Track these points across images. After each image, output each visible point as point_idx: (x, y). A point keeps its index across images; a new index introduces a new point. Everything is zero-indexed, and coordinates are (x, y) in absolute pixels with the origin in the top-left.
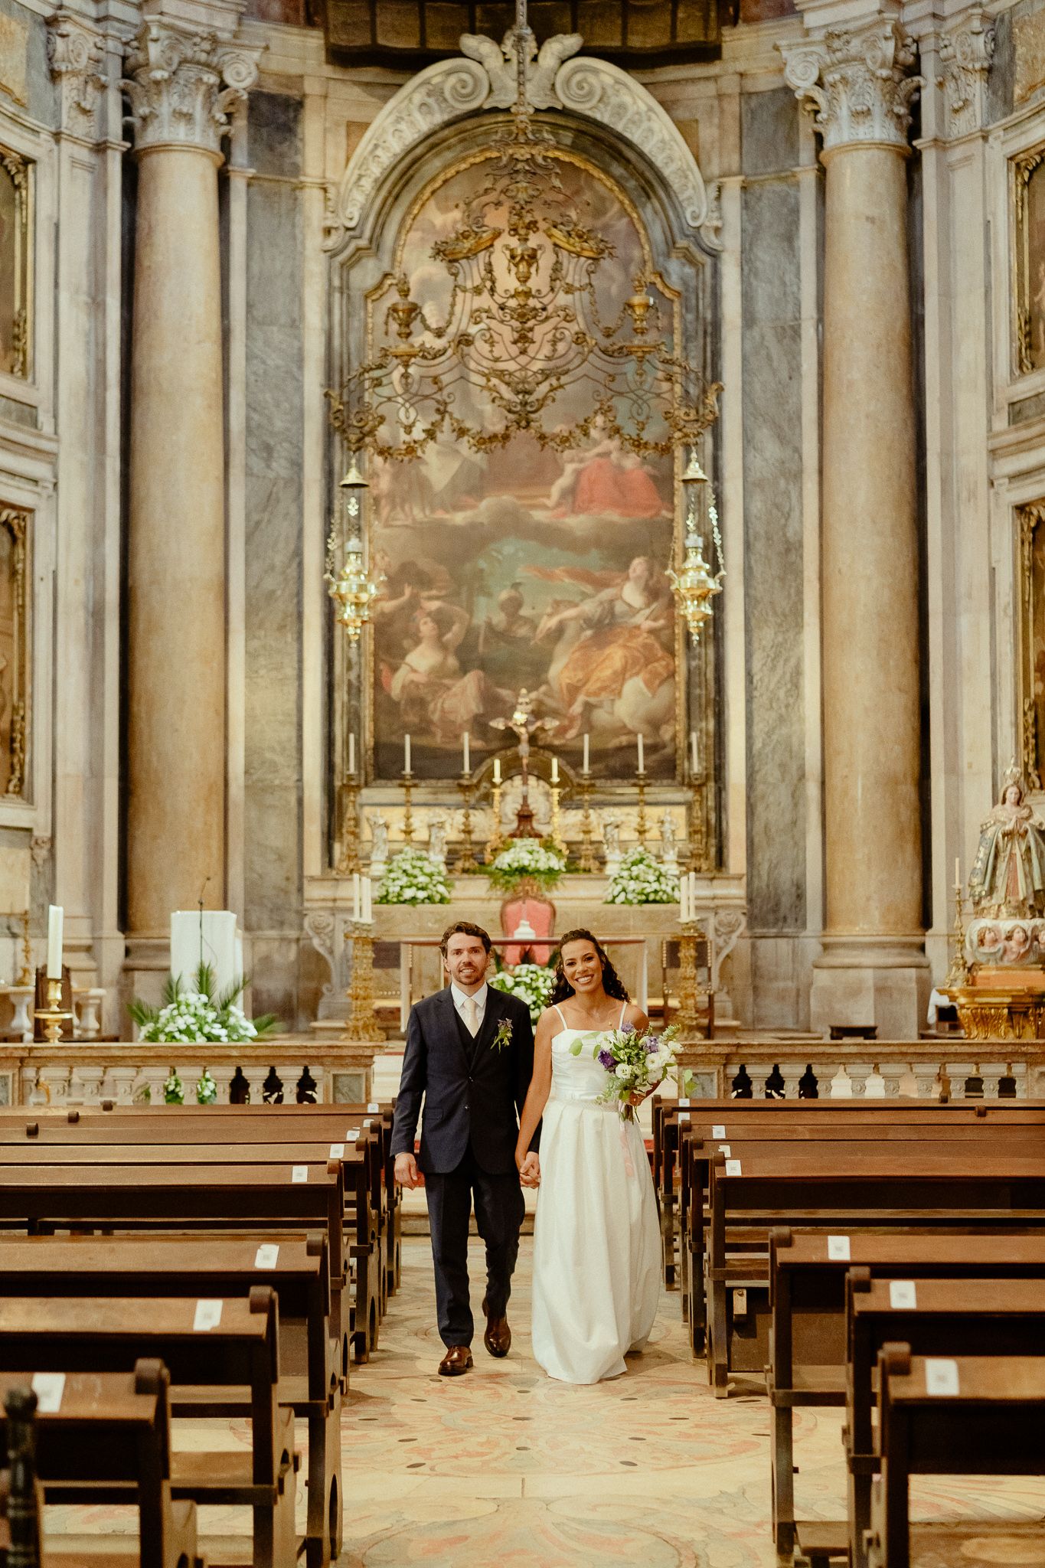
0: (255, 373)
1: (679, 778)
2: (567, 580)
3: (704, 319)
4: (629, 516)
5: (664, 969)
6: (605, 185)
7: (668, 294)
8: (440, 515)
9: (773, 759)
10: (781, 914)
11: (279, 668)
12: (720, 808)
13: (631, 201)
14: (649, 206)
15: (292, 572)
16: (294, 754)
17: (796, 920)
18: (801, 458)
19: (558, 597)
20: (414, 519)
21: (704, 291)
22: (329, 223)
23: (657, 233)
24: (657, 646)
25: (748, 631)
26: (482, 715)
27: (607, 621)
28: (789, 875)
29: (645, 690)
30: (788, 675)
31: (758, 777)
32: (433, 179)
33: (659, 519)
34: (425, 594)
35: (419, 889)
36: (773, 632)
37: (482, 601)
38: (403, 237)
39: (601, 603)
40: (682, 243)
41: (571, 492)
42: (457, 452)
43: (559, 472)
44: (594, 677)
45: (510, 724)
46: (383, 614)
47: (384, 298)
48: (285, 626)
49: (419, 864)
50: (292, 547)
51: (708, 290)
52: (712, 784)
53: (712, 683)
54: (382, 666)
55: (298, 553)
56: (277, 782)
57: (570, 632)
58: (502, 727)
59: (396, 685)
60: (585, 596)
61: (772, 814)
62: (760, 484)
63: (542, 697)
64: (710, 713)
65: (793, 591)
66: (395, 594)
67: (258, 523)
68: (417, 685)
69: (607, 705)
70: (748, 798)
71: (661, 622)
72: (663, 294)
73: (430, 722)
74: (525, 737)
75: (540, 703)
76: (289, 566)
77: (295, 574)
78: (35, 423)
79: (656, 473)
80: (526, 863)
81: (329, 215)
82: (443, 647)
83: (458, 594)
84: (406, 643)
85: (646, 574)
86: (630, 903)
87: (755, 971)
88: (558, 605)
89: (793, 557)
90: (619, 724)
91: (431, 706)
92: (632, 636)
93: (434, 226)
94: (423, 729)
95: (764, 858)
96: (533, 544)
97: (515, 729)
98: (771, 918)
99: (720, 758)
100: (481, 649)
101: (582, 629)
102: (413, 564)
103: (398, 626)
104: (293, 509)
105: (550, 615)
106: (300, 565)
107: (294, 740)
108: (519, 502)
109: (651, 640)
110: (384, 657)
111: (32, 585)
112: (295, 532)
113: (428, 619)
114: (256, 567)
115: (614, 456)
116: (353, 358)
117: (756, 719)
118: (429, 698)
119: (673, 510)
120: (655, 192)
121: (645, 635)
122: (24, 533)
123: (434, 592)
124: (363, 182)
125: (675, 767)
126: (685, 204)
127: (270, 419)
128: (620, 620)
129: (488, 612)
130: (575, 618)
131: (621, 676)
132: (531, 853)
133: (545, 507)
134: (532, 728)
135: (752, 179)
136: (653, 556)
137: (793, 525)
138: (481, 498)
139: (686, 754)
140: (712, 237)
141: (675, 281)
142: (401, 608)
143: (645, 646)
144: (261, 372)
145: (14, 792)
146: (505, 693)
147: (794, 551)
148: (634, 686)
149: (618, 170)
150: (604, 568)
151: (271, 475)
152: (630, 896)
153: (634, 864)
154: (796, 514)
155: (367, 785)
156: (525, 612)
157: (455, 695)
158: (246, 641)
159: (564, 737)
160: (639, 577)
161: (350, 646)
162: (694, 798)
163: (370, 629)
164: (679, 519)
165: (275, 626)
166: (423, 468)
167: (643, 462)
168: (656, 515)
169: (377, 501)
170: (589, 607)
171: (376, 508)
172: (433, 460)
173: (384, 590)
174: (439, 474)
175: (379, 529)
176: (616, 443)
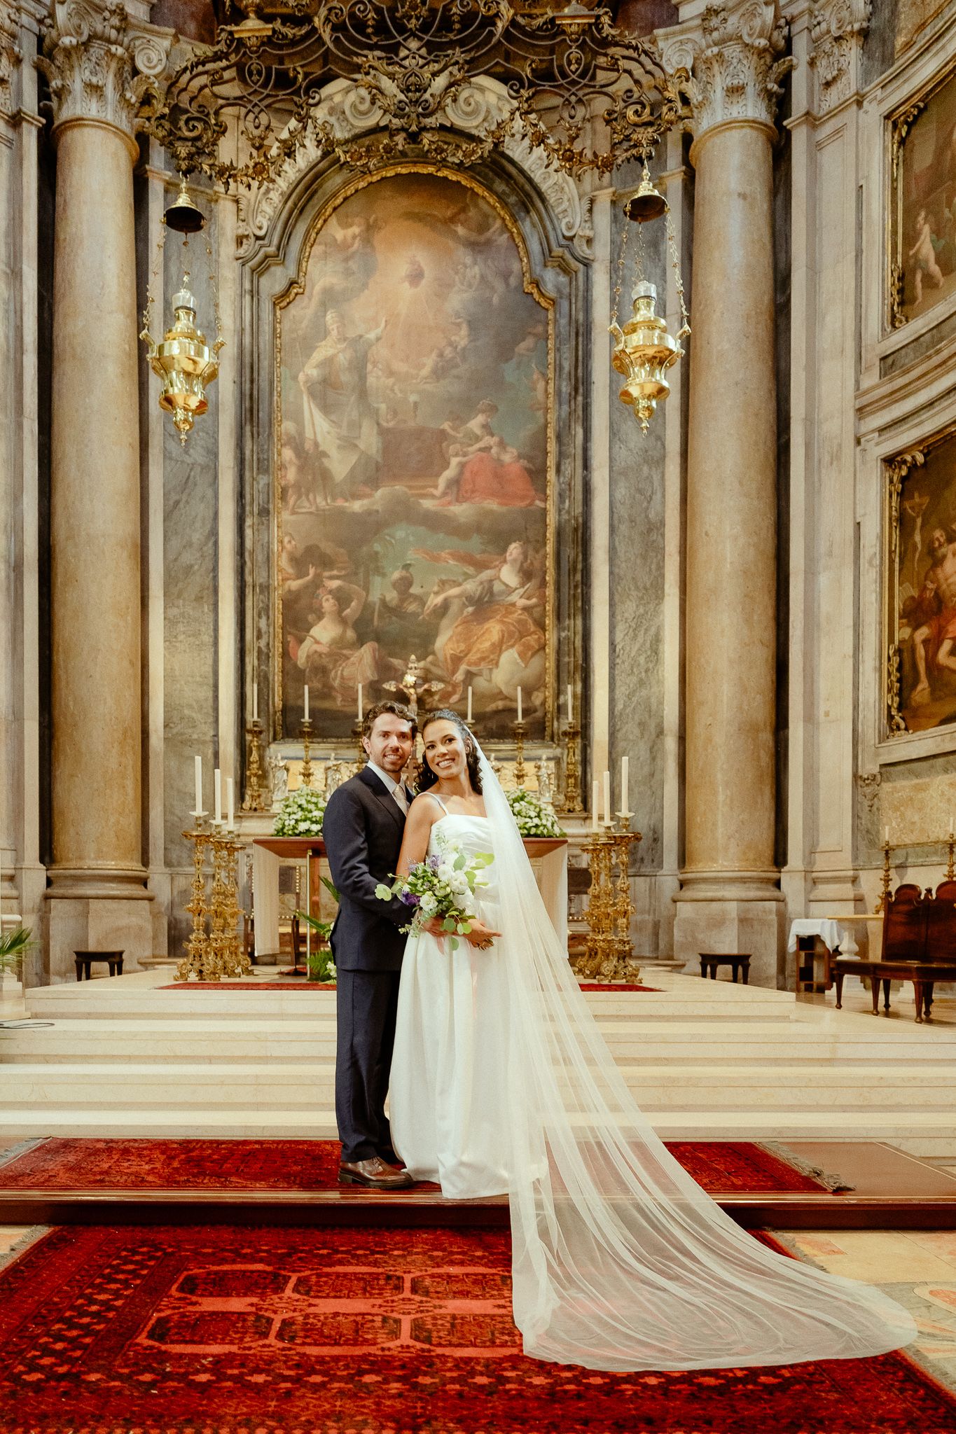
1: (547, 738)
2: (451, 562)
3: (577, 321)
4: (506, 505)
6: (488, 203)
7: (544, 304)
8: (340, 503)
9: (633, 719)
10: (639, 856)
11: (196, 634)
12: (585, 762)
13: (512, 216)
14: (528, 219)
15: (209, 549)
16: (211, 711)
17: (653, 861)
18: (664, 446)
19: (444, 578)
20: (317, 507)
21: (577, 296)
22: (240, 232)
23: (535, 246)
24: (530, 621)
25: (612, 605)
26: (377, 682)
27: (486, 599)
28: (646, 821)
29: (519, 661)
30: (648, 645)
31: (619, 735)
32: (334, 195)
33: (532, 508)
34: (327, 574)
36: (634, 604)
37: (377, 581)
38: (308, 249)
40: (557, 251)
41: (456, 483)
42: (356, 446)
43: (446, 465)
44: (474, 650)
45: (401, 686)
46: (290, 591)
47: (291, 305)
48: (202, 598)
50: (208, 527)
51: (581, 294)
52: (579, 740)
53: (579, 651)
55: (214, 533)
56: (195, 736)
57: (454, 608)
58: (393, 689)
60: (467, 577)
61: (633, 766)
62: (624, 473)
63: (429, 666)
64: (578, 677)
65: (653, 567)
66: (300, 576)
67: (176, 503)
68: (320, 655)
69: (485, 672)
70: (610, 753)
71: (534, 600)
72: (538, 303)
73: (331, 688)
74: (414, 698)
75: (427, 671)
76: (206, 543)
77: (211, 551)
79: (530, 466)
81: (241, 223)
82: (343, 621)
83: (356, 574)
84: (311, 618)
85: (521, 557)
88: (443, 583)
89: (654, 536)
90: (496, 691)
91: (333, 673)
92: (508, 613)
93: (336, 240)
94: (324, 693)
96: (422, 530)
97: (405, 690)
99: (586, 716)
100: (376, 622)
101: (465, 606)
102: (318, 547)
103: (304, 602)
104: (210, 493)
105: (437, 593)
106: (216, 544)
107: (210, 699)
108: (410, 492)
109: (525, 616)
110: (292, 631)
112: (212, 515)
113: (330, 596)
114: (176, 543)
115: (494, 451)
117: (618, 683)
118: (331, 666)
119: (545, 500)
120: (533, 205)
121: (520, 612)
123: (335, 572)
124: (272, 195)
125: (544, 729)
126: (560, 216)
128: (497, 598)
129: (382, 590)
130: (459, 596)
131: (498, 648)
133: (433, 497)
134: (420, 690)
135: (621, 191)
136: (527, 541)
137: (655, 508)
138: (377, 488)
139: (555, 715)
140: (585, 247)
141: (550, 288)
142: (306, 587)
143: (519, 621)
146: (396, 662)
147: (655, 531)
148: (510, 657)
149: (500, 187)
150: (484, 552)
151: (189, 460)
154: (659, 496)
155: (275, 739)
156: (414, 590)
157: (354, 664)
158: (165, 609)
159: (448, 702)
160: (515, 560)
161: (260, 617)
162: (562, 754)
163: (279, 605)
164: (551, 506)
165: (193, 597)
166: (325, 461)
167: (520, 457)
168: (530, 504)
169: (284, 491)
170: (471, 587)
171: (283, 497)
172: (334, 452)
173: (290, 571)
174: (340, 466)
175: (286, 516)
176: (496, 439)
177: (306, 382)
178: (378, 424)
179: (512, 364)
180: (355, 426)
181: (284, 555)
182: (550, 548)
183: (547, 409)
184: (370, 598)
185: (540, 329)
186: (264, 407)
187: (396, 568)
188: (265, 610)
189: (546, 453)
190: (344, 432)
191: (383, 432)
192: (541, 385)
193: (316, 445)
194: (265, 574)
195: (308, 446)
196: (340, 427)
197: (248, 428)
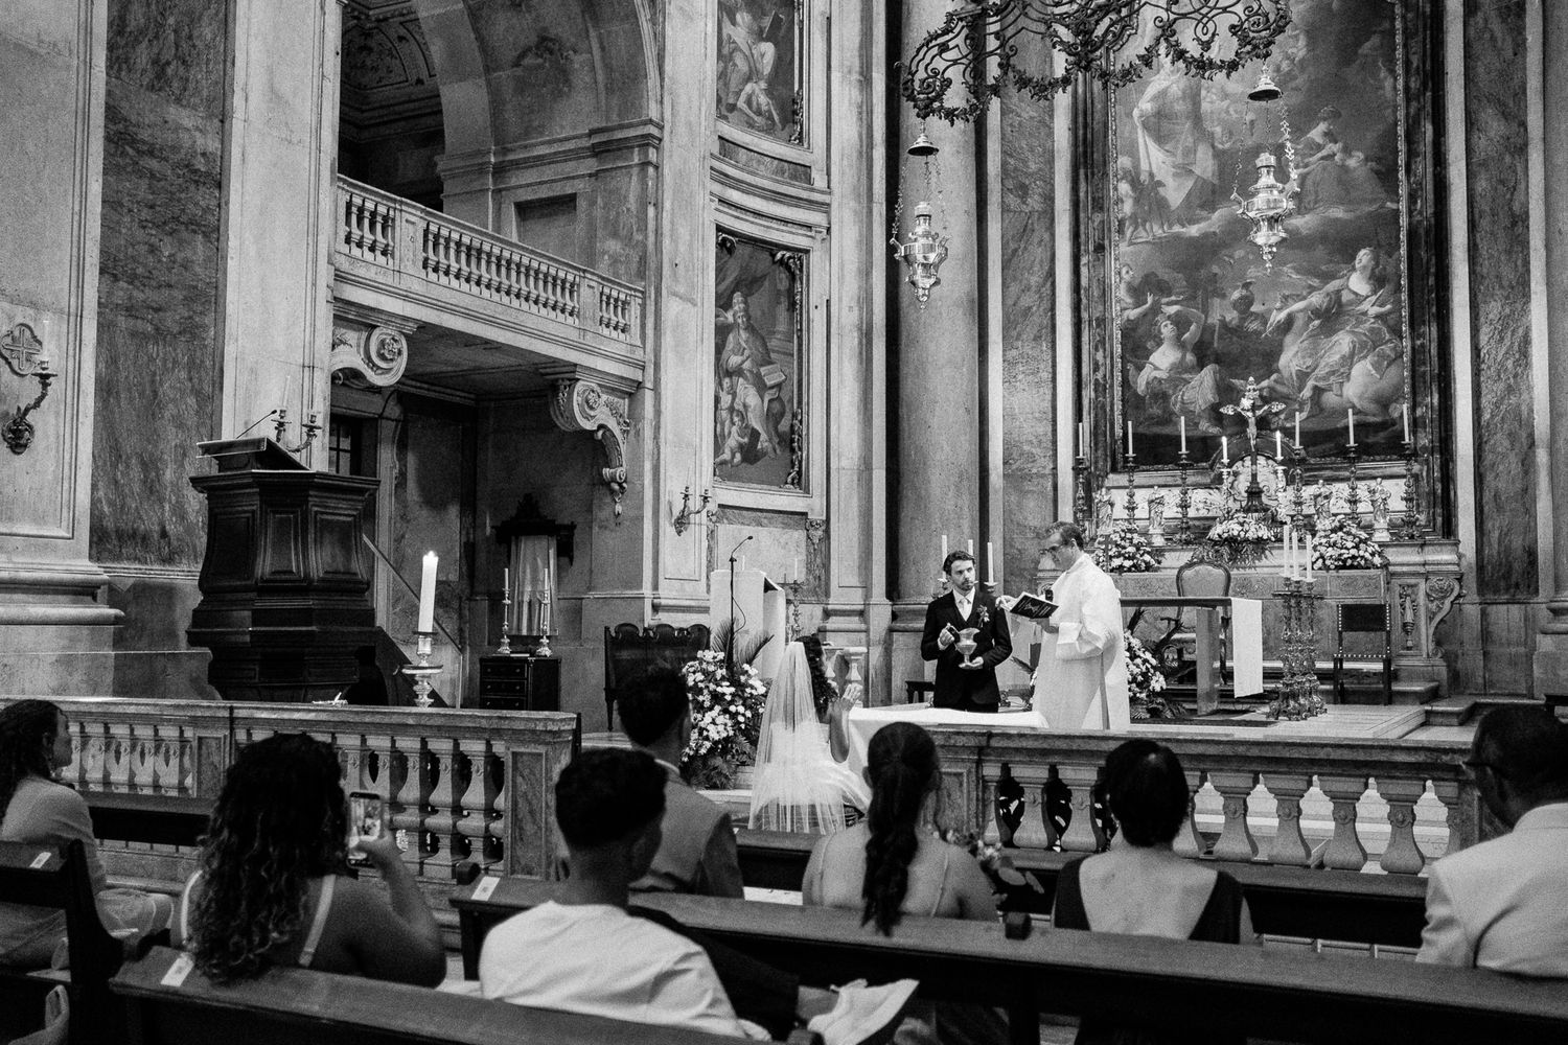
0: (1011, 125)
1: (1404, 455)
2: (1294, 276)
3: (1424, 13)
4: (1354, 211)
5: (1340, 633)
8: (1177, 229)
9: (1502, 429)
10: (1514, 581)
11: (1036, 372)
12: (1448, 478)
15: (1047, 289)
16: (1050, 445)
17: (1529, 587)
18: (1526, 130)
19: (1287, 293)
20: (1154, 236)
24: (1385, 329)
25: (1474, 307)
26: (1217, 404)
27: (1334, 311)
28: (1520, 543)
29: (1373, 372)
30: (1516, 347)
31: (1486, 448)
33: (1383, 211)
34: (1165, 300)
35: (1125, 558)
36: (1499, 304)
37: (1217, 301)
39: (1328, 294)
41: (1297, 194)
42: (1191, 172)
43: (1285, 177)
44: (1323, 364)
45: (1239, 410)
46: (1128, 320)
48: (1040, 337)
49: (1129, 535)
50: (1045, 269)
52: (1439, 455)
53: (1437, 360)
54: (1130, 366)
55: (1051, 274)
56: (1034, 471)
57: (1299, 323)
58: (1231, 413)
59: (1141, 382)
60: (1312, 289)
61: (1503, 480)
62: (1484, 164)
64: (1435, 388)
65: (1519, 262)
66: (1137, 305)
67: (1016, 250)
68: (1160, 381)
69: (1335, 387)
70: (1477, 467)
71: (1389, 307)
73: (1173, 412)
74: (1252, 421)
76: (1044, 285)
77: (1049, 292)
78: (809, 180)
80: (1236, 533)
83: (1194, 298)
84: (1149, 345)
85: (1372, 263)
86: (1328, 569)
87: (1486, 636)
89: (1519, 229)
91: (1173, 399)
92: (1359, 323)
94: (1164, 419)
95: (1494, 526)
97: (1244, 413)
98: (1502, 584)
99: (1446, 431)
100: (1216, 345)
101: (1310, 320)
103: (1141, 331)
104: (1046, 236)
105: (1280, 309)
106: (1053, 284)
107: (1050, 434)
109: (1379, 325)
110: (1132, 359)
111: (808, 312)
113: (1169, 322)
114: (1014, 289)
115: (1338, 157)
116: (1096, 101)
117: (1484, 391)
118: (1171, 392)
119: (1397, 201)
121: (1373, 320)
122: (801, 271)
123: (1173, 298)
127: (1025, 162)
128: (1347, 308)
129: (1223, 312)
131: (1349, 360)
132: (1242, 524)
134: (1259, 412)
136: (1378, 247)
137: (1519, 196)
138: (1214, 210)
139: (1411, 428)
142: (1145, 315)
143: (1372, 330)
144: (1016, 124)
145: (793, 484)
147: (1520, 223)
148: (1362, 370)
150: (1330, 262)
151: (1027, 209)
152: (1328, 562)
153: (1334, 531)
154: (1523, 186)
156: (1256, 308)
157: (1194, 388)
158: (1004, 351)
160: (1364, 267)
161: (1097, 349)
162: (1421, 470)
163: (1117, 334)
164: (1403, 206)
165: (1032, 336)
166: (1160, 189)
167: (1367, 159)
168: (1381, 207)
169: (1121, 223)
170: (1316, 299)
171: (1121, 231)
172: (1170, 182)
173: (1129, 300)
174: (1175, 193)
175: (1124, 248)
176: (1339, 145)
177: (1141, 116)
178: (1213, 147)
179: (1355, 66)
180: (1190, 152)
181: (1123, 286)
182: (1403, 251)
183: (1395, 108)
184: (1210, 321)
185: (1386, 25)
186: (1098, 147)
187: (1237, 287)
188: (1101, 343)
189: (1396, 152)
190: (1179, 160)
191: (1218, 154)
192: (1388, 84)
193: (1151, 175)
194: (1101, 308)
195: (1144, 177)
196: (1174, 155)
197: (1082, 172)
